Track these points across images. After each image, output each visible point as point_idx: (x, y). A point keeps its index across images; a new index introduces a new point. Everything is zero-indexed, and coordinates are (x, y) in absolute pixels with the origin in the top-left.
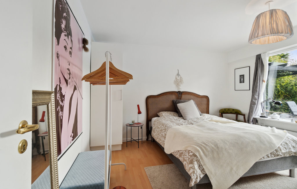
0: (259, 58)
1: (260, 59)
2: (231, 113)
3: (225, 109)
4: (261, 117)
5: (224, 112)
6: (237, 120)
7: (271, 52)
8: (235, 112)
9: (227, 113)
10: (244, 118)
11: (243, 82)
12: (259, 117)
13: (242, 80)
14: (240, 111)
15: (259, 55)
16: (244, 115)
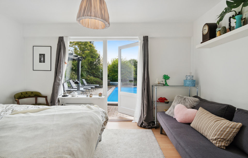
0: (61, 40)
1: (63, 42)
2: (30, 97)
3: (22, 93)
4: (63, 96)
5: (20, 97)
6: (36, 104)
7: (71, 37)
8: (34, 95)
9: (25, 97)
10: (46, 100)
11: (44, 62)
12: (61, 97)
13: (42, 59)
14: (40, 93)
15: (62, 37)
16: (46, 97)
